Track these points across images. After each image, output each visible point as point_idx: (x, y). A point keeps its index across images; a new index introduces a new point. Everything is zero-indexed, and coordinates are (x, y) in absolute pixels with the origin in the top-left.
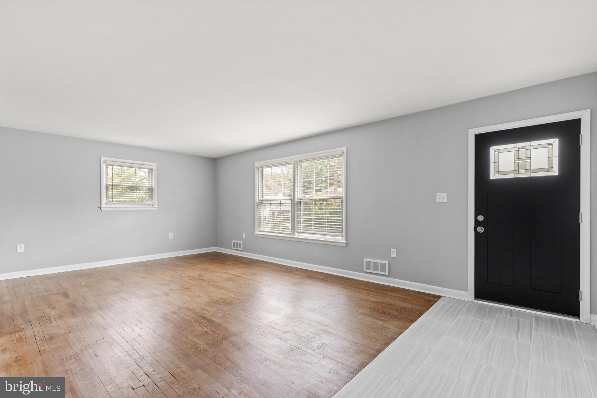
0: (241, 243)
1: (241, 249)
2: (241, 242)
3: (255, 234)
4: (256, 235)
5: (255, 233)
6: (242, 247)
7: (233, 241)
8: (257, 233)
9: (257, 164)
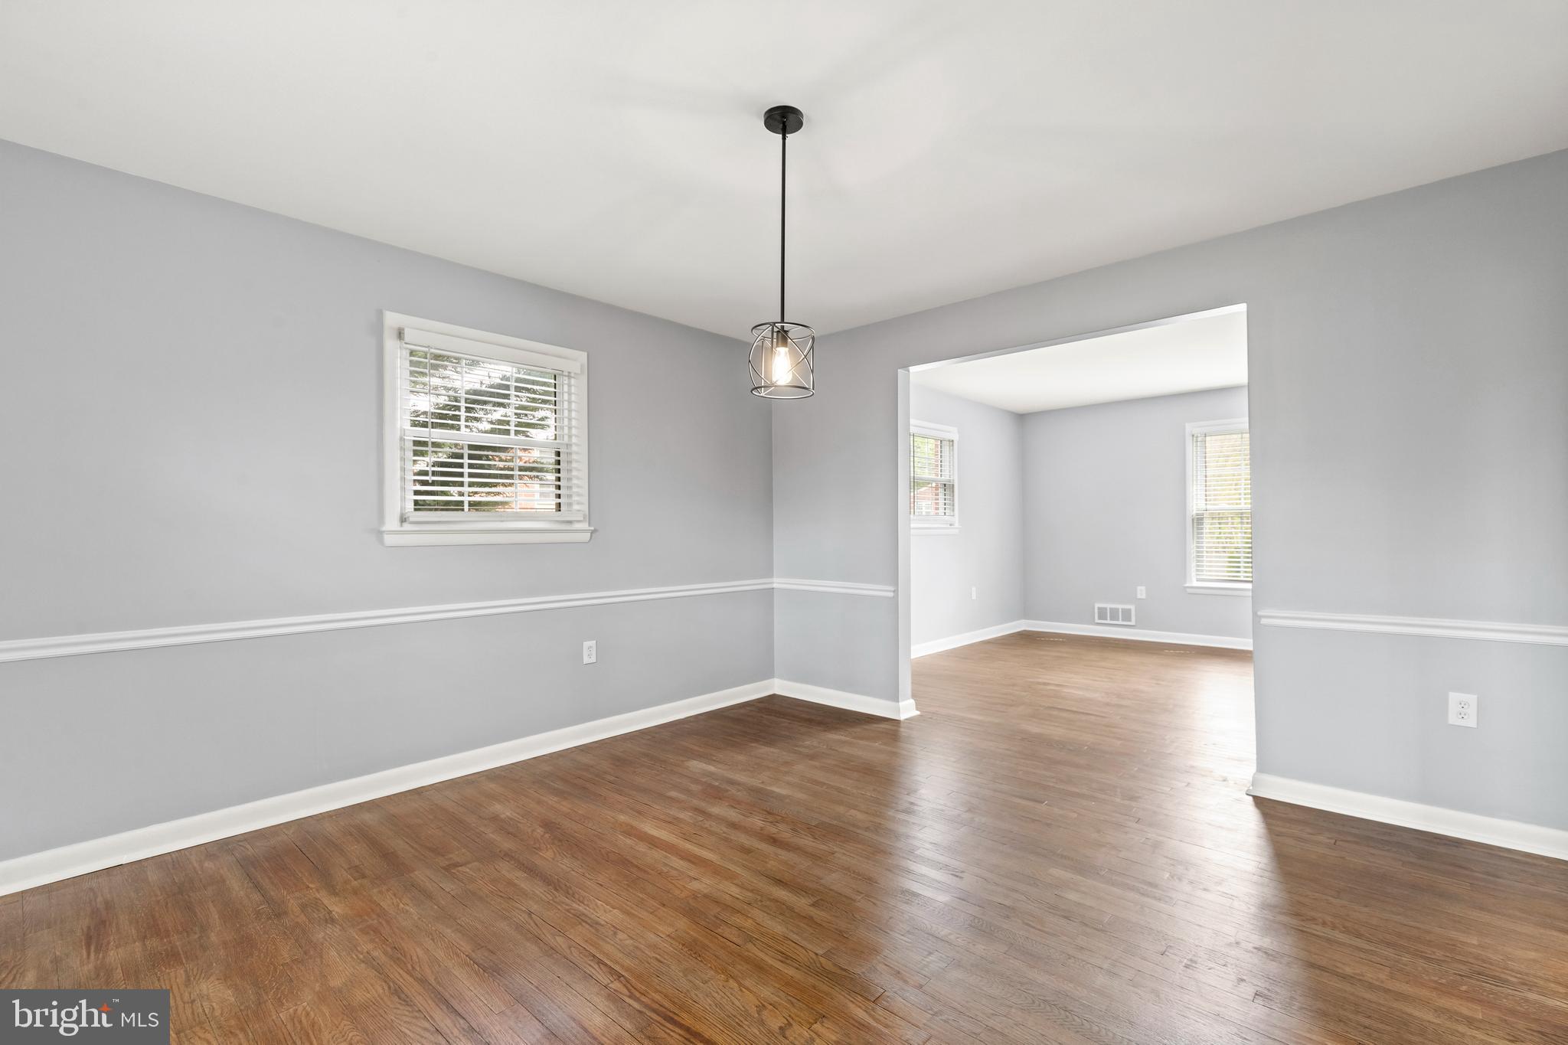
0: (1130, 610)
1: (1133, 623)
2: (1132, 607)
3: (1188, 587)
4: (1189, 590)
5: (1187, 585)
6: (1133, 618)
7: (1097, 605)
8: (1195, 584)
9: (1190, 428)
